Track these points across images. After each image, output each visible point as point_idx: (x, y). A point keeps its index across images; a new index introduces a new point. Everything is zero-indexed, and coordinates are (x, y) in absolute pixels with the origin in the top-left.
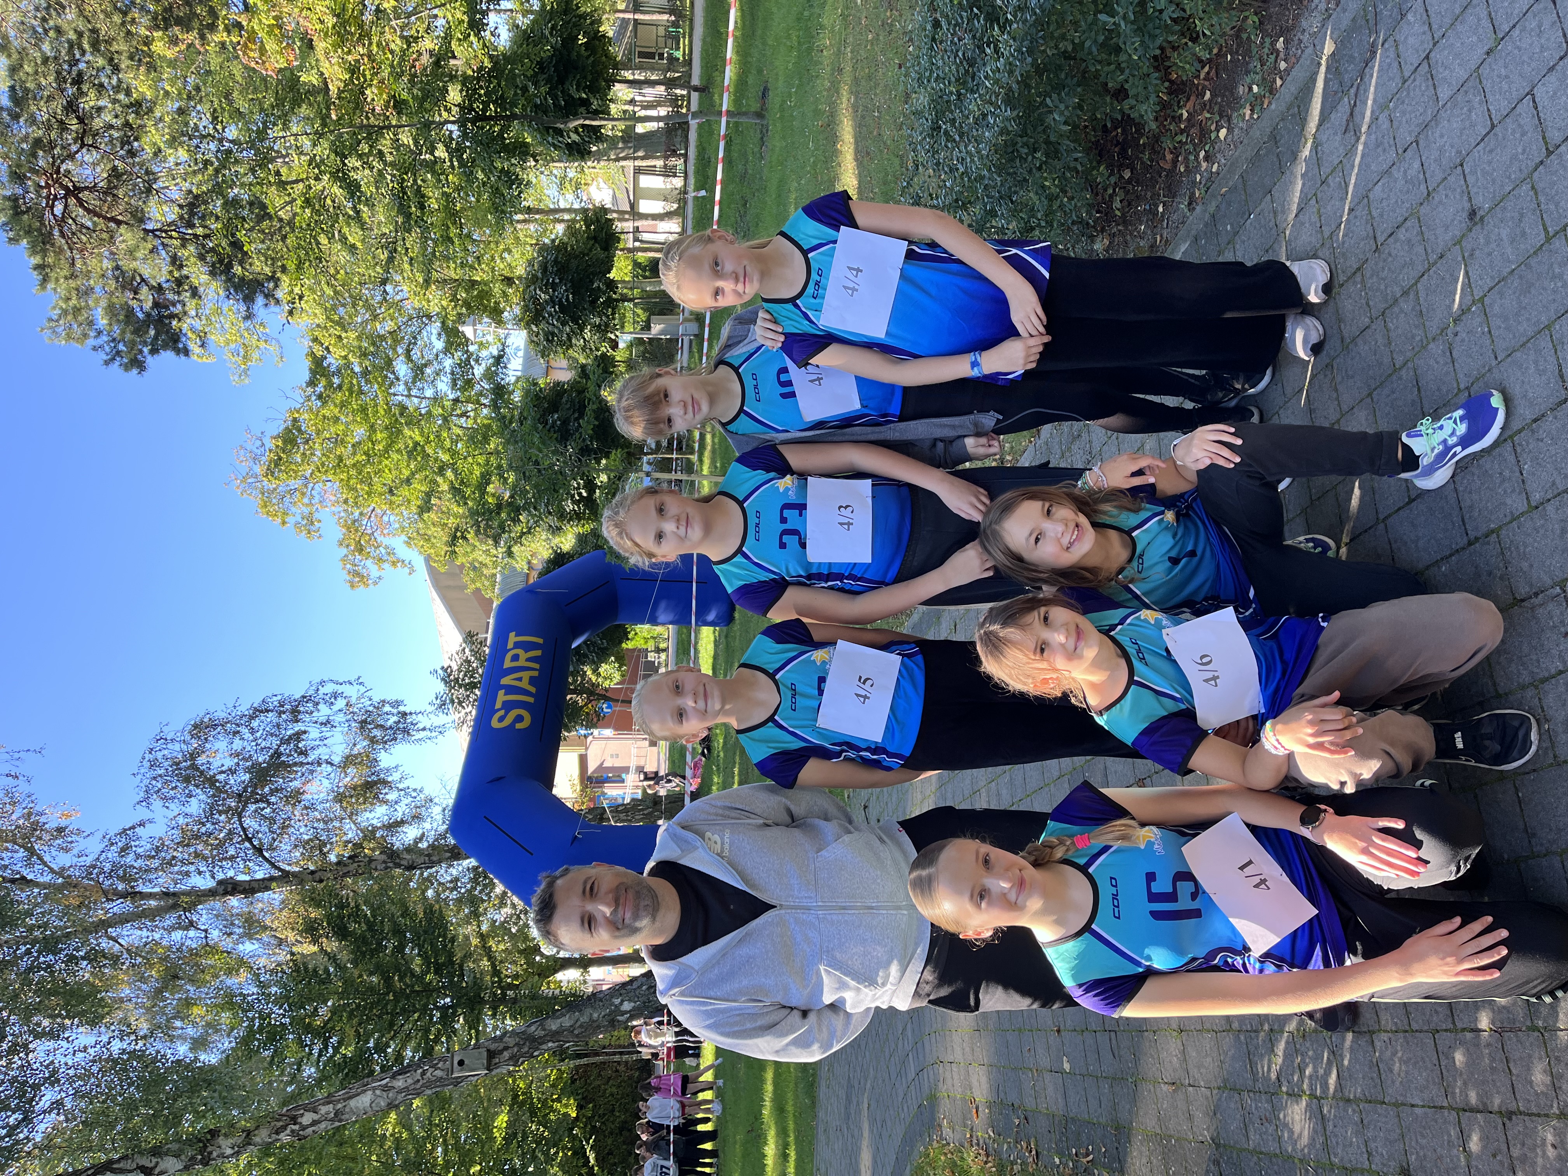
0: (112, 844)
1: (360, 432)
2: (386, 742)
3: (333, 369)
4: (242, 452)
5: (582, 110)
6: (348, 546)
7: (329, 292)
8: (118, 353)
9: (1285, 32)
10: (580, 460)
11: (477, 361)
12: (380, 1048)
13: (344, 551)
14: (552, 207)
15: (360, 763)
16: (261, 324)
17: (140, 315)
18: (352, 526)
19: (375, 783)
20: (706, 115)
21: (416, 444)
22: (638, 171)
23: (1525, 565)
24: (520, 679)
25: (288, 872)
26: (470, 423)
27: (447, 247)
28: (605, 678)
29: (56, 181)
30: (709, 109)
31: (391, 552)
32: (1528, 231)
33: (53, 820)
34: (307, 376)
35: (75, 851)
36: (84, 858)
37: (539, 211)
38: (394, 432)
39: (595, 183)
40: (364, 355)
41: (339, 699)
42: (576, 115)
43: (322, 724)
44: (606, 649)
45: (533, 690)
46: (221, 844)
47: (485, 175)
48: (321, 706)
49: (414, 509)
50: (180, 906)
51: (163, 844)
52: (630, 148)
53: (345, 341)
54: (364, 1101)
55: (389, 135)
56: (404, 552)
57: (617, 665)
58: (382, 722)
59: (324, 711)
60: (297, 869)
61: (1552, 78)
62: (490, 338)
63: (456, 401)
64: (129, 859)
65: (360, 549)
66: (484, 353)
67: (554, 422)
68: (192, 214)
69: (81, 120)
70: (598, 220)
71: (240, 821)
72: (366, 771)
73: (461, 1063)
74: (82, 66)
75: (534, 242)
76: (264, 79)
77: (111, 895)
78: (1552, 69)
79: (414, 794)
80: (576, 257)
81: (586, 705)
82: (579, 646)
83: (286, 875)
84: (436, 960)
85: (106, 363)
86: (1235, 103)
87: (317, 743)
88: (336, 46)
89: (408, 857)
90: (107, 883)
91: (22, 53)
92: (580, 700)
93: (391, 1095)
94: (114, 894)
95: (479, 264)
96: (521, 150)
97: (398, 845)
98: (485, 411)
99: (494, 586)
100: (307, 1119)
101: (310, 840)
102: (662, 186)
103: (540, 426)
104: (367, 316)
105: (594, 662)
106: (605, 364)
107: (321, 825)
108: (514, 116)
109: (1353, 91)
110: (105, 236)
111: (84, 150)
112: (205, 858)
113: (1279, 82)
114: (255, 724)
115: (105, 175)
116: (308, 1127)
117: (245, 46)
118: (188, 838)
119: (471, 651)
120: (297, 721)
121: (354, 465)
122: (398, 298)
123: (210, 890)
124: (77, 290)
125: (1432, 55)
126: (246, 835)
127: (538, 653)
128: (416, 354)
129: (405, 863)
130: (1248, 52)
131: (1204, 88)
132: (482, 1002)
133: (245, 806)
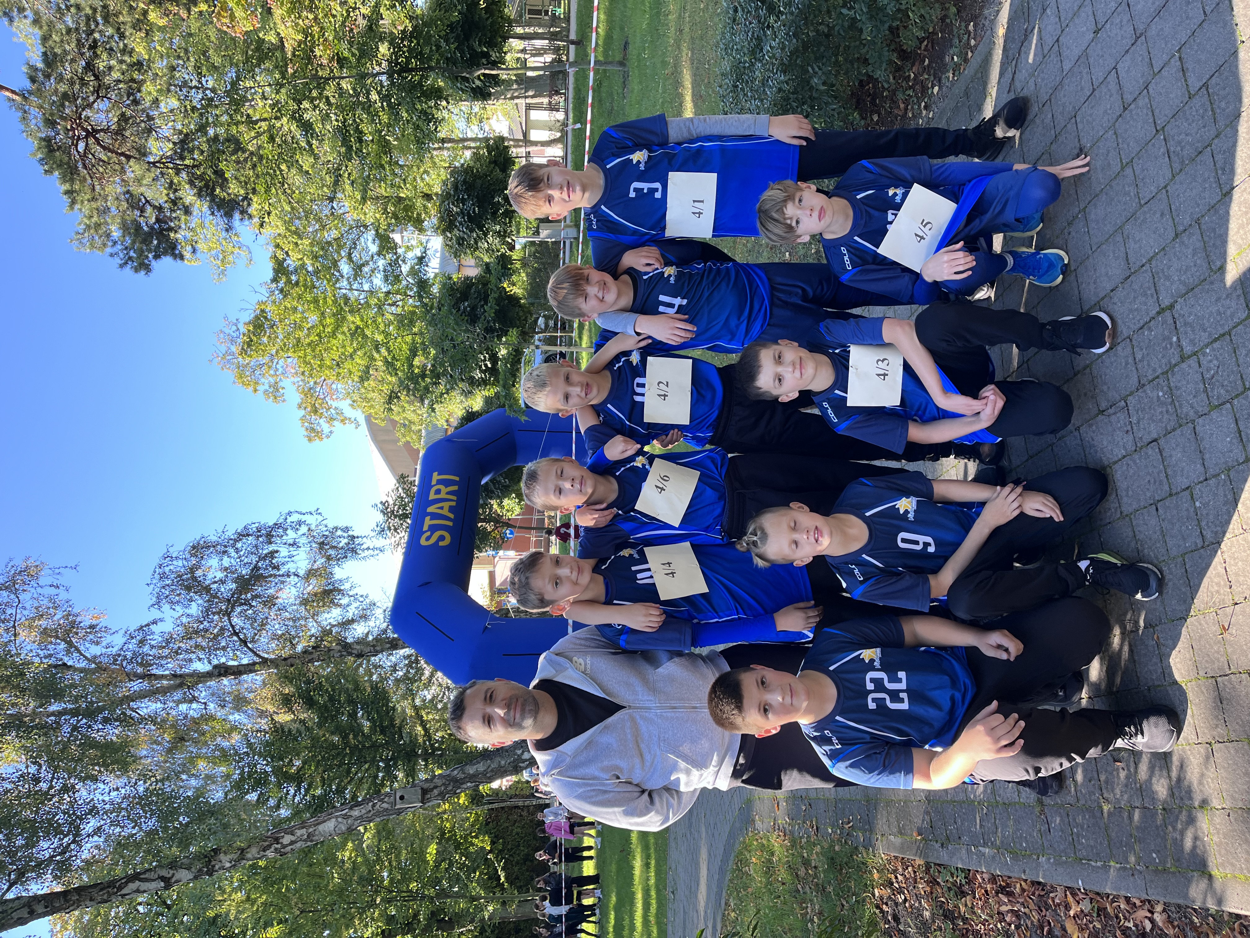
0: (132, 638)
1: (313, 318)
2: (339, 560)
3: (291, 269)
4: (222, 336)
5: (484, 61)
6: (305, 408)
7: (287, 208)
8: (130, 258)
9: (974, 18)
10: (485, 337)
11: (404, 261)
12: (340, 791)
13: (302, 412)
14: (461, 136)
15: (320, 575)
16: (236, 234)
17: (145, 228)
18: (309, 392)
19: (331, 591)
20: (580, 64)
21: (358, 327)
22: (529, 107)
23: (1105, 388)
24: (442, 508)
25: (267, 659)
26: (399, 310)
27: (380, 173)
28: (508, 511)
29: (79, 125)
30: (582, 59)
31: (340, 412)
32: (1112, 162)
33: (86, 620)
34: (270, 274)
35: (104, 644)
36: (111, 649)
37: (450, 140)
38: (339, 318)
39: (495, 116)
40: (315, 257)
41: (303, 526)
42: (479, 66)
43: (290, 545)
44: (508, 486)
45: (452, 516)
46: (216, 637)
47: (409, 114)
48: (289, 532)
49: (356, 379)
50: (185, 685)
51: (171, 637)
52: (522, 89)
53: (301, 247)
54: (329, 826)
55: (332, 84)
56: (349, 412)
57: (517, 500)
58: (335, 544)
59: (291, 535)
60: (273, 657)
61: (1128, 57)
62: (414, 242)
63: (388, 293)
64: (146, 649)
65: (316, 411)
66: (410, 255)
67: (465, 308)
68: (183, 150)
69: (97, 78)
70: (497, 148)
71: (229, 620)
72: (324, 581)
73: (402, 798)
74: (97, 35)
75: (447, 165)
76: (233, 39)
77: (132, 676)
78: (1127, 52)
79: (361, 599)
80: (480, 178)
81: (493, 530)
82: (487, 483)
83: (265, 661)
84: (381, 724)
85: (121, 266)
86: (943, 68)
87: (287, 559)
88: (290, 11)
89: (358, 647)
90: (129, 667)
91: (51, 25)
92: (489, 527)
93: (349, 821)
94: (135, 676)
95: (405, 185)
96: (437, 94)
97: (350, 640)
98: (411, 301)
99: (420, 439)
100: (287, 839)
101: (283, 634)
102: (548, 119)
103: (454, 312)
104: (317, 227)
105: (498, 497)
106: (504, 262)
107: (291, 623)
108: (431, 68)
109: (1014, 62)
110: (117, 167)
111: (99, 100)
112: (203, 649)
113: (970, 54)
114: (239, 545)
115: (116, 120)
116: (287, 845)
117: (219, 14)
118: (190, 634)
119: (403, 489)
120: (271, 543)
121: (309, 344)
122: (341, 211)
123: (208, 673)
124: (97, 209)
125: (1061, 38)
126: (234, 631)
127: (455, 488)
128: (355, 255)
129: (355, 652)
130: (951, 32)
131: (925, 57)
132: (417, 755)
133: (233, 607)
